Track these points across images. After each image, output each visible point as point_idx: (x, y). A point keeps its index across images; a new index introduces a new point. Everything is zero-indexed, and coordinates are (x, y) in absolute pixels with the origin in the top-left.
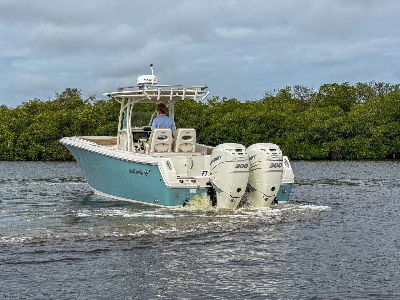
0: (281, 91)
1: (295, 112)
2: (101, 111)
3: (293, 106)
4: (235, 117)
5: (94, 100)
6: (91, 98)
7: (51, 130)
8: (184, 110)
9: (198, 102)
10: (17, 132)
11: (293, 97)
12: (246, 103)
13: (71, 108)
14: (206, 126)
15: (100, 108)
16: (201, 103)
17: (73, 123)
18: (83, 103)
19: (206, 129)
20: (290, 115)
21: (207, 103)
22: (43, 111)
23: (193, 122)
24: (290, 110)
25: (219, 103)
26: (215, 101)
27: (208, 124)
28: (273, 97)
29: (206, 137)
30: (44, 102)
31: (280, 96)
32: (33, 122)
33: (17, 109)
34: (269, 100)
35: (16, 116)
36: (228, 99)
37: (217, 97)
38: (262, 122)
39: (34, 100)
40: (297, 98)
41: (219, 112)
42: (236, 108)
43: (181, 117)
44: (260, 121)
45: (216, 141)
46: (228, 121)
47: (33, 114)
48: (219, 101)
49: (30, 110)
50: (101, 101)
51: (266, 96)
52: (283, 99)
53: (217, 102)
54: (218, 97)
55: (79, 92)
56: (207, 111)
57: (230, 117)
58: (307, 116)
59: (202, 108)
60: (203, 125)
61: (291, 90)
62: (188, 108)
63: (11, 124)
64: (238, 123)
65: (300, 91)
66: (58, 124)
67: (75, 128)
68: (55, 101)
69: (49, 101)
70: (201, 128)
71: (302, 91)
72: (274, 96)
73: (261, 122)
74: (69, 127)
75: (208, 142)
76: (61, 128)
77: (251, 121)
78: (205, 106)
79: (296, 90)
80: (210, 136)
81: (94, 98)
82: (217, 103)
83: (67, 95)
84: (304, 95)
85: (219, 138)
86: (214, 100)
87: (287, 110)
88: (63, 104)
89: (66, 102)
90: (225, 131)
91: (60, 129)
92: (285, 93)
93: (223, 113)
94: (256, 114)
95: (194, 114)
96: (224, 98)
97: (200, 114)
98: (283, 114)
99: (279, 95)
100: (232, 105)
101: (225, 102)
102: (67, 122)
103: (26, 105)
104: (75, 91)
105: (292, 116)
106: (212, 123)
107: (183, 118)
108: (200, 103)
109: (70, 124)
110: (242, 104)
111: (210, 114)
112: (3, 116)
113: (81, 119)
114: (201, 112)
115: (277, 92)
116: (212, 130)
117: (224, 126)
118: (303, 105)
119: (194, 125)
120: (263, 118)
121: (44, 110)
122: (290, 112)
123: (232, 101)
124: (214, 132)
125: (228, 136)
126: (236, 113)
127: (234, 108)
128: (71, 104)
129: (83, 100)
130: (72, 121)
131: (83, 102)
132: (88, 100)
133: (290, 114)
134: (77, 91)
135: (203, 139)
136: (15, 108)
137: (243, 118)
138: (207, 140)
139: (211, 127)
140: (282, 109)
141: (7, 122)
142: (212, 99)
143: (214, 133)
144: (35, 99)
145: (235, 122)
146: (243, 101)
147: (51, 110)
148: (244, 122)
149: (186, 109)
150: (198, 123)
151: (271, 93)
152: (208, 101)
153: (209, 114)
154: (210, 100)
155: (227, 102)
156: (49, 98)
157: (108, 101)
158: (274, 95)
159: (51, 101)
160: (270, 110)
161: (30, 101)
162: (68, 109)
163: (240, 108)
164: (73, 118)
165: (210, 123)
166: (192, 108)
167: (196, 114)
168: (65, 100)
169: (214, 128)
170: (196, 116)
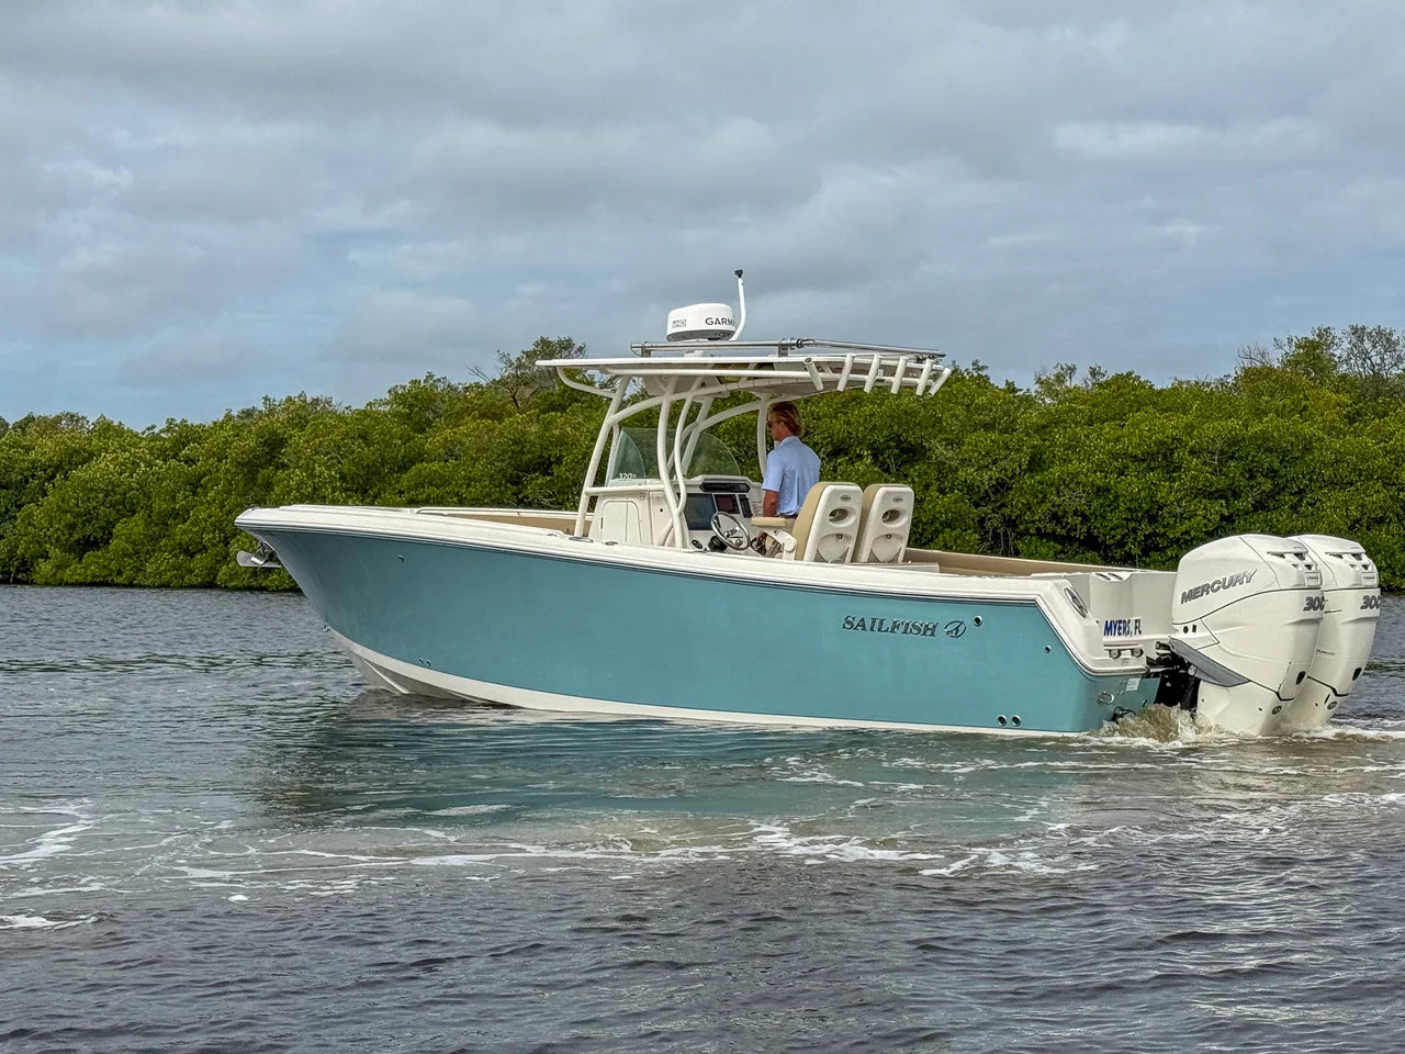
0: (1299, 346)
1: (1352, 420)
3: (1344, 398)
4: (1135, 440)
7: (486, 486)
8: (953, 415)
9: (1003, 386)
10: (366, 491)
11: (1345, 366)
12: (1174, 389)
13: (553, 408)
14: (1032, 471)
16: (1014, 391)
17: (559, 461)
19: (1028, 480)
20: (1331, 430)
21: (1034, 388)
22: (456, 418)
23: (984, 456)
24: (1331, 415)
25: (1075, 387)
26: (1063, 381)
27: (1036, 463)
28: (1271, 369)
29: (1029, 509)
30: (461, 387)
31: (1297, 363)
32: (420, 457)
33: (365, 414)
34: (1256, 377)
35: (360, 436)
36: (1110, 375)
37: (1069, 368)
38: (1232, 458)
39: (425, 381)
40: (1357, 369)
41: (1077, 423)
42: (1139, 405)
43: (944, 440)
44: (1222, 452)
45: (1067, 523)
46: (1110, 452)
47: (422, 431)
48: (1076, 381)
49: (409, 416)
51: (1247, 365)
52: (1309, 374)
53: (1068, 384)
54: (1072, 370)
55: (581, 350)
56: (1034, 417)
57: (1117, 440)
58: (1393, 434)
59: (1017, 409)
60: (1020, 466)
61: (1337, 341)
62: (968, 406)
63: (346, 466)
64: (1143, 461)
65: (1367, 345)
66: (509, 464)
67: (568, 478)
68: (497, 384)
69: (478, 385)
70: (1013, 477)
71: (1374, 347)
72: (1276, 365)
73: (1226, 457)
74: (545, 473)
75: (1038, 529)
76: (518, 477)
77: (1192, 452)
78: (1028, 401)
79: (1354, 340)
80: (1045, 507)
82: (1070, 391)
84: (1382, 359)
85: (1075, 513)
86: (1060, 379)
87: (1322, 415)
88: (528, 392)
89: (537, 386)
90: (1099, 489)
91: (516, 483)
92: (1312, 354)
93: (1090, 423)
94: (1210, 429)
95: (988, 427)
96: (1094, 373)
97: (1009, 429)
98: (1308, 429)
99: (1293, 363)
100: (1121, 395)
101: (1100, 385)
102: (541, 457)
103: (398, 397)
104: (565, 349)
105: (1340, 433)
106: (1053, 462)
107: (949, 443)
108: (1011, 388)
109: (551, 463)
110: (1160, 392)
111: (1044, 427)
112: (317, 436)
114: (1011, 423)
115: (1287, 348)
116: (1052, 484)
117: (1095, 472)
118: (1378, 395)
119: (987, 467)
120: (1234, 442)
121: (460, 415)
122: (1334, 421)
123: (1124, 381)
124: (1058, 492)
125: (1109, 506)
126: (1136, 425)
127: (1131, 406)
128: (552, 394)
130: (555, 452)
133: (1333, 428)
134: (575, 349)
135: (1018, 517)
136: (362, 407)
137: (1162, 443)
138: (1033, 522)
139: (1046, 476)
140: (1305, 408)
141: (332, 458)
142: (1051, 374)
143: (1059, 497)
144: (430, 376)
145: (1135, 458)
146: (1162, 382)
147: (483, 416)
148: (1165, 455)
149: (960, 411)
150: (1001, 460)
151: (1263, 355)
152: (1039, 381)
153: (1040, 429)
154: (1044, 378)
155: (1108, 384)
156: (477, 371)
158: (1275, 359)
159: (483, 383)
160: (1259, 414)
161: (414, 382)
162: (545, 411)
163: (1151, 409)
164: (561, 442)
165: (1044, 462)
166: (980, 409)
167: (994, 429)
168: (533, 379)
169: (1060, 478)
170: (993, 436)
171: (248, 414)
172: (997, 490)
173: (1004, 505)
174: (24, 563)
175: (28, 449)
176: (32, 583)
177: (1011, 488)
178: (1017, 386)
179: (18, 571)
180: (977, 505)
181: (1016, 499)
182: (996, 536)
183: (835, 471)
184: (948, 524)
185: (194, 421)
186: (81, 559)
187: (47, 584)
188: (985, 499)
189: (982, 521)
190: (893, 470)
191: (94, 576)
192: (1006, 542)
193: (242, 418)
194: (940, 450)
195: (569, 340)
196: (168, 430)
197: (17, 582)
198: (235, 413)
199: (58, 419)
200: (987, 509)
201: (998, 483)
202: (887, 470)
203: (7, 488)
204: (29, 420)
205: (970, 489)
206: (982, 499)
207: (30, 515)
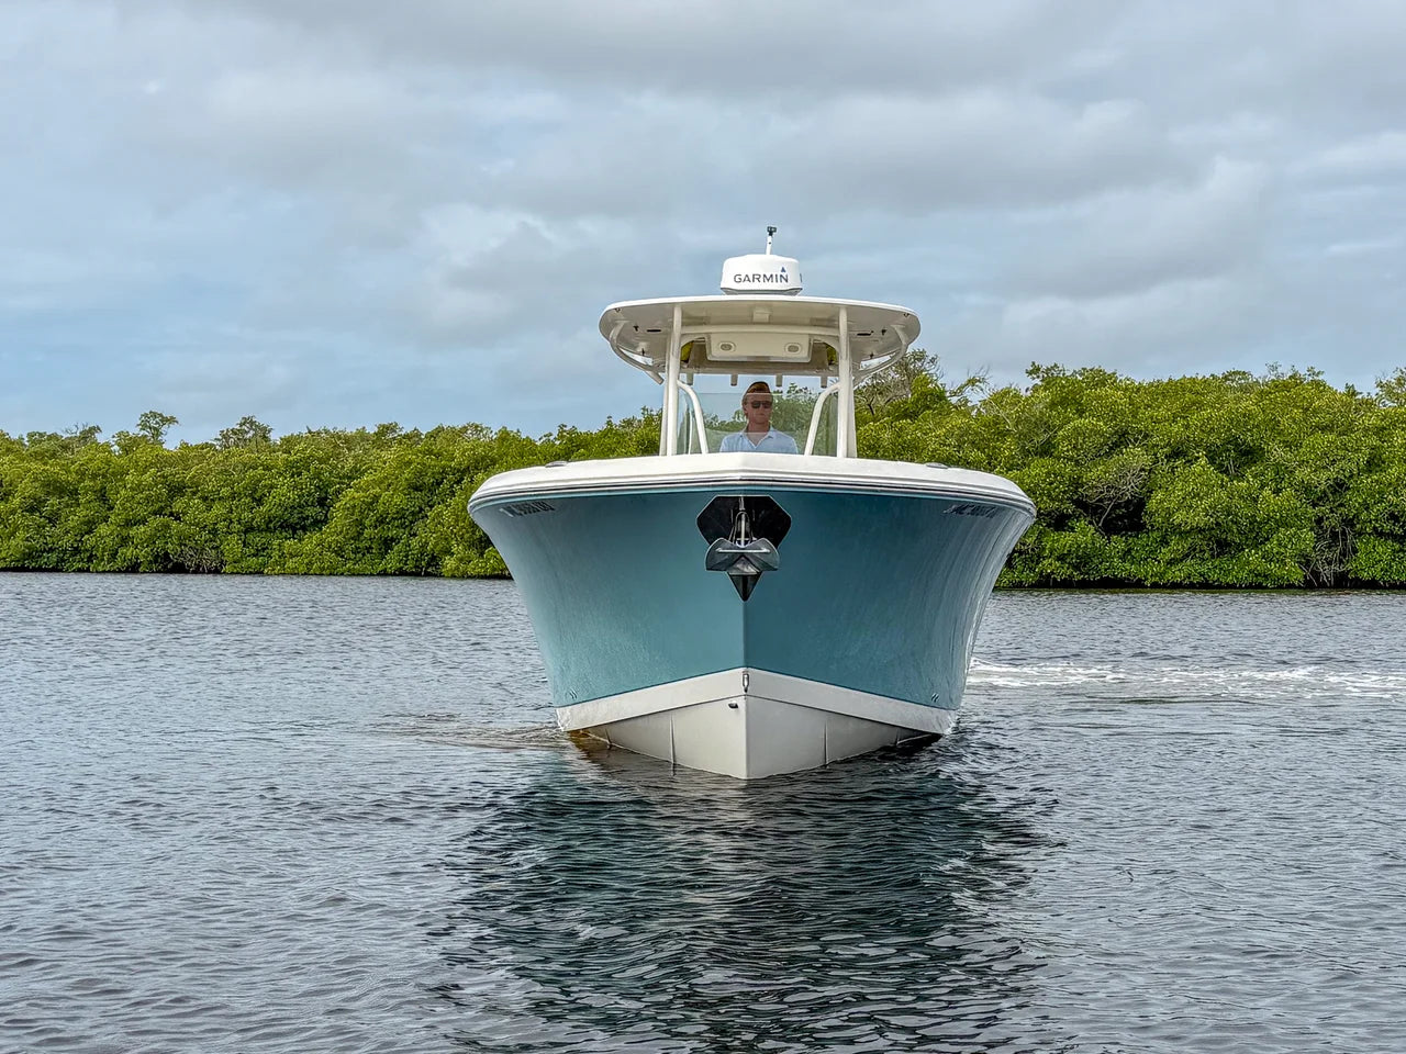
2: (1005, 423)
5: (983, 387)
6: (972, 382)
8: (1291, 418)
9: (1342, 389)
13: (906, 415)
14: (1369, 471)
15: (1002, 414)
16: (1354, 394)
18: (945, 398)
19: (1366, 480)
21: (1374, 391)
23: (1322, 457)
26: (1403, 384)
27: (1374, 464)
29: (1367, 509)
43: (1284, 441)
50: (1006, 393)
55: (933, 360)
56: (1372, 421)
59: (1356, 411)
60: (1358, 466)
62: (1307, 409)
70: (1351, 476)
75: (1375, 528)
78: (1368, 404)
80: (1380, 507)
81: (982, 380)
83: (893, 374)
86: (1400, 382)
88: (880, 401)
89: (891, 395)
95: (1325, 429)
97: (1348, 430)
104: (919, 360)
106: (1392, 463)
107: (1287, 445)
108: (1352, 392)
111: (1383, 429)
113: (935, 450)
114: (1350, 424)
116: (1390, 484)
119: (1324, 467)
128: (906, 402)
129: (947, 388)
131: (948, 394)
132: (961, 389)
134: (927, 360)
135: (1356, 516)
138: (1370, 521)
139: (1384, 477)
142: (1391, 378)
144: (793, 387)
149: (1298, 414)
150: (1339, 460)
152: (1380, 385)
153: (1380, 431)
154: (1384, 381)
157: (1027, 391)
162: (897, 419)
164: (912, 447)
165: (1384, 462)
166: (1317, 411)
167: (1332, 431)
168: (888, 388)
169: (1398, 478)
170: (1331, 437)
171: (629, 423)
172: (1335, 490)
173: (1341, 505)
174: (433, 558)
175: (438, 455)
176: (440, 576)
177: (1348, 488)
178: (1358, 390)
179: (429, 565)
180: (1314, 505)
181: (1354, 500)
182: (1334, 535)
183: (1173, 472)
184: (1283, 523)
185: (582, 430)
186: (482, 554)
187: (453, 577)
188: (1323, 497)
189: (1319, 521)
190: (1232, 471)
191: (494, 569)
192: (1344, 540)
193: (624, 427)
194: (1277, 452)
195: (923, 352)
196: (561, 436)
197: (428, 575)
198: (616, 421)
199: (465, 429)
200: (1325, 509)
201: (1337, 484)
202: (1226, 472)
203: (421, 491)
204: (440, 430)
205: (1307, 489)
206: (1320, 499)
207: (439, 515)
